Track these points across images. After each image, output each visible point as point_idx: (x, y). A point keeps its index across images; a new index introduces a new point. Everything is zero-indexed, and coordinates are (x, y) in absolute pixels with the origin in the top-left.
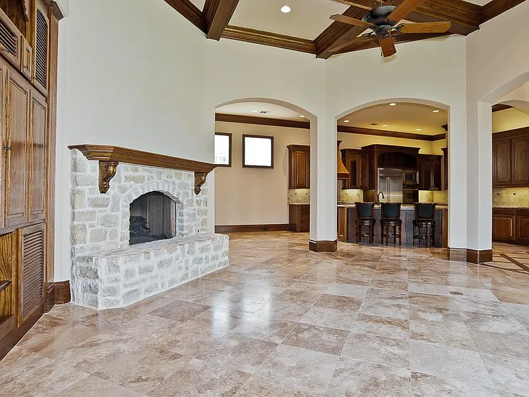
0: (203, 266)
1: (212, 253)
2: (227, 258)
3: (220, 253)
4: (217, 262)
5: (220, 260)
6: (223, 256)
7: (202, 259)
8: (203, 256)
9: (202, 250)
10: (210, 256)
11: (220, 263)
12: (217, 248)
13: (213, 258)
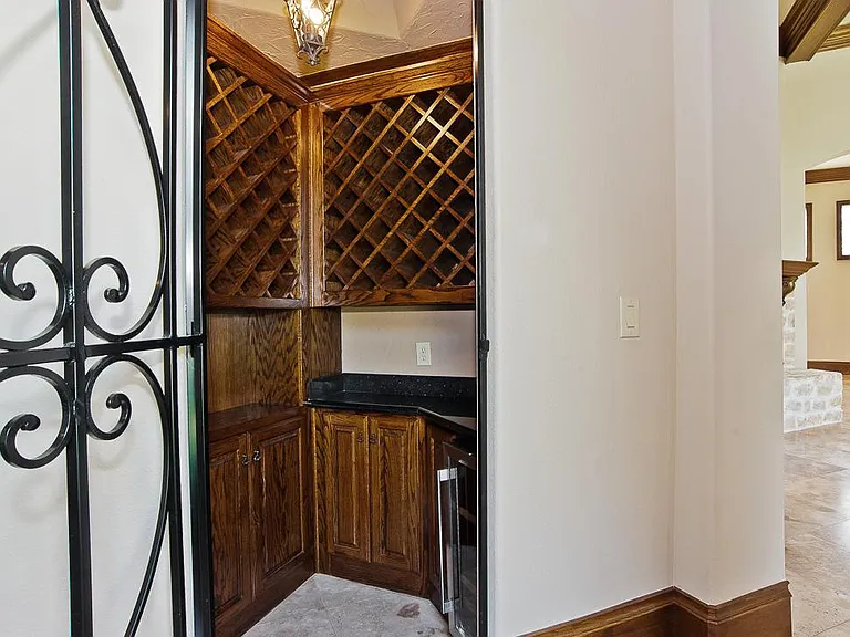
0: (802, 415)
1: (814, 397)
2: (838, 409)
3: (827, 399)
4: (823, 413)
5: (827, 410)
6: (833, 404)
7: (799, 404)
8: (801, 399)
9: (801, 391)
10: (812, 402)
11: (828, 414)
12: (823, 391)
13: (817, 406)
